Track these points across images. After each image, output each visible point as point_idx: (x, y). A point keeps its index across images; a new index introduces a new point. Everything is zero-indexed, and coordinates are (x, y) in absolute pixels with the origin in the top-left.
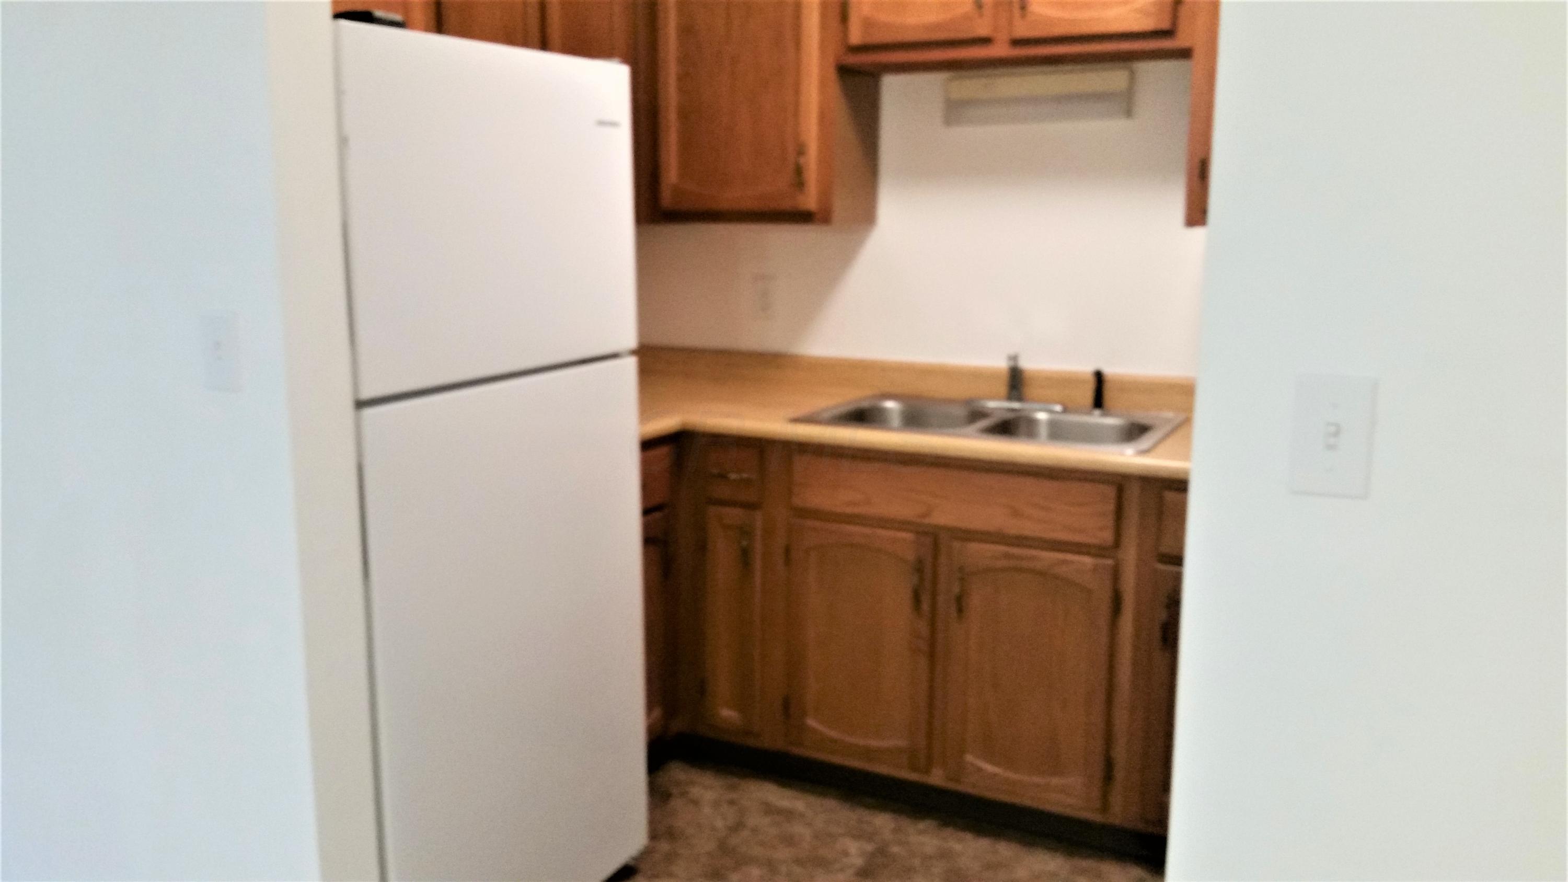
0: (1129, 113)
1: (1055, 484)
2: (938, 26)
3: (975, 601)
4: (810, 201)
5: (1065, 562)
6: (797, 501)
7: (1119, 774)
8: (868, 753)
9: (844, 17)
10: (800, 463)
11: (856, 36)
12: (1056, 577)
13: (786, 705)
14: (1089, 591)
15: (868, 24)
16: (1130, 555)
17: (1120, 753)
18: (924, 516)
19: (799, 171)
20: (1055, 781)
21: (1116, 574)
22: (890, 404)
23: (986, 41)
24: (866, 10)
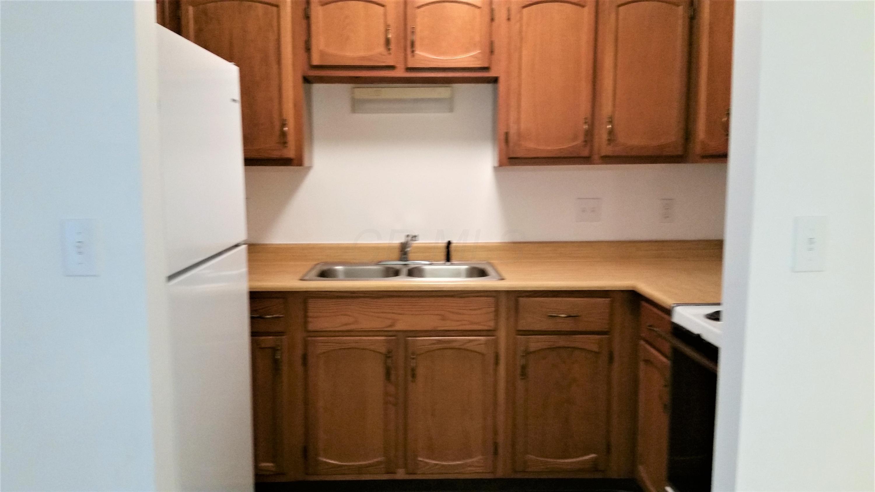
0: (451, 110)
1: (462, 301)
2: (363, 58)
3: (421, 371)
4: (290, 153)
5: (471, 341)
6: (311, 327)
7: (501, 451)
8: (360, 469)
9: (308, 49)
10: (312, 304)
11: (316, 61)
12: (465, 350)
13: (305, 451)
14: (483, 355)
15: (322, 54)
16: (502, 334)
17: (501, 439)
18: (390, 326)
19: (283, 134)
20: (469, 461)
21: (496, 343)
22: (339, 268)
23: (392, 67)
24: (322, 46)
